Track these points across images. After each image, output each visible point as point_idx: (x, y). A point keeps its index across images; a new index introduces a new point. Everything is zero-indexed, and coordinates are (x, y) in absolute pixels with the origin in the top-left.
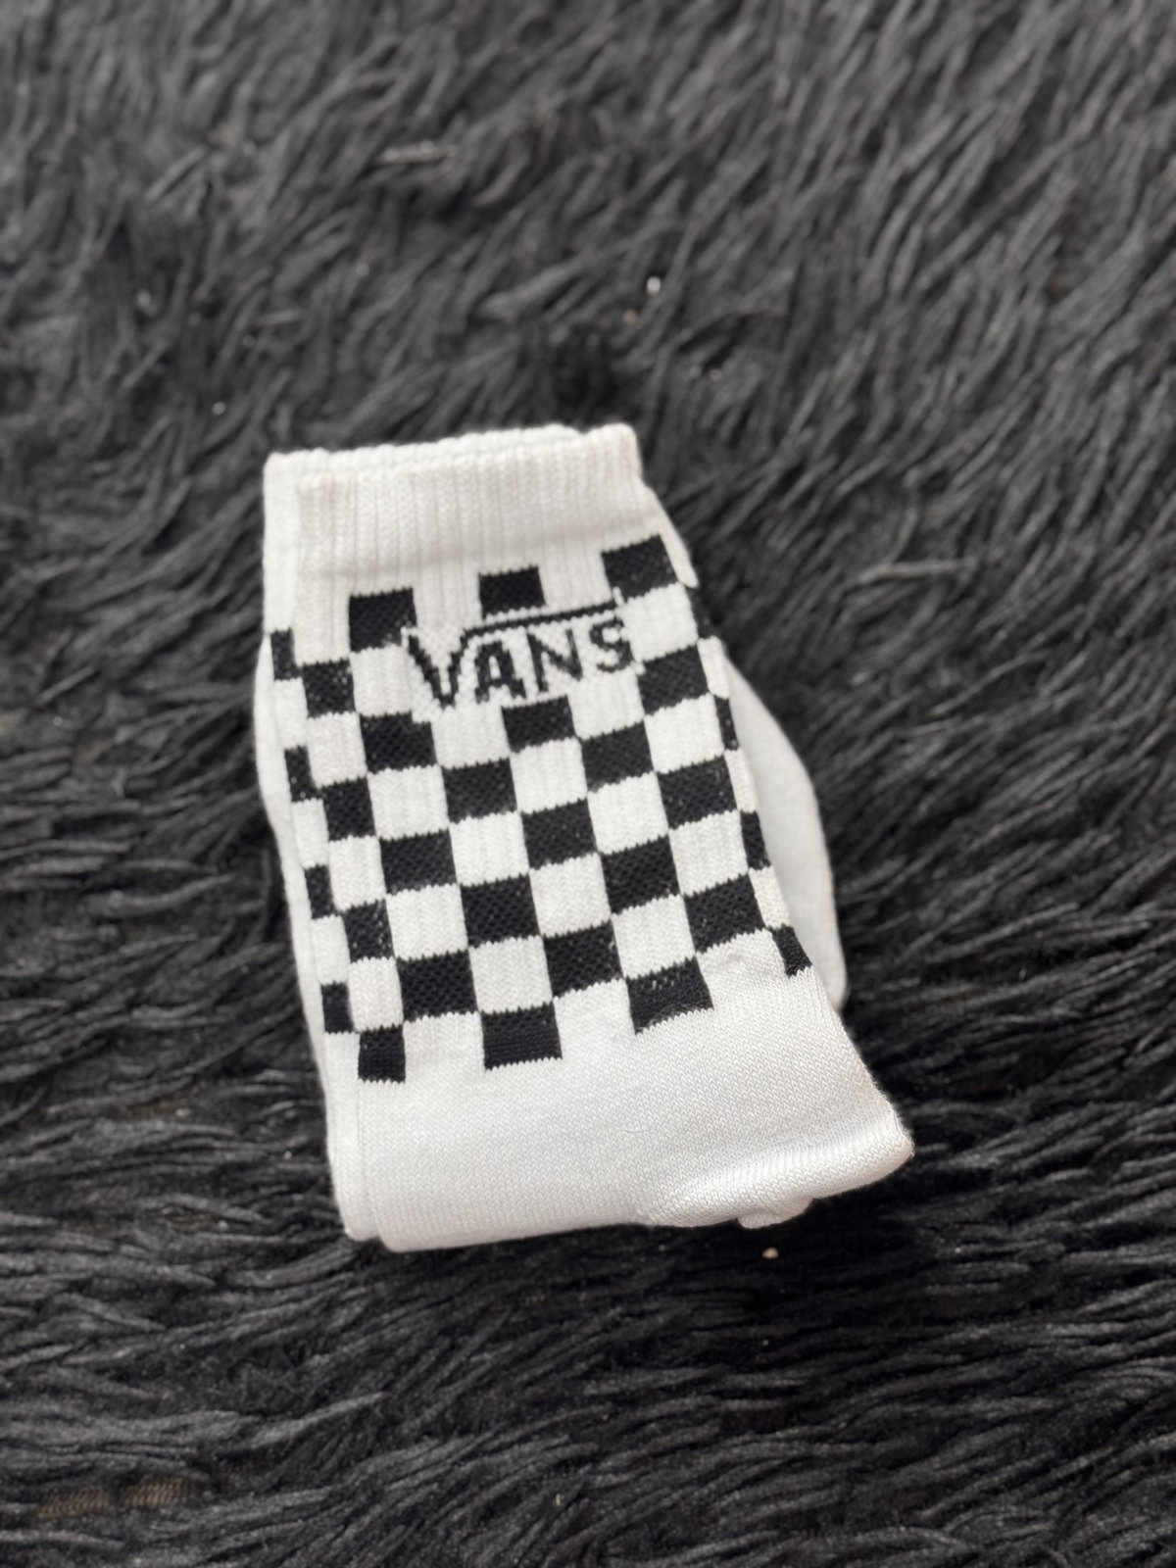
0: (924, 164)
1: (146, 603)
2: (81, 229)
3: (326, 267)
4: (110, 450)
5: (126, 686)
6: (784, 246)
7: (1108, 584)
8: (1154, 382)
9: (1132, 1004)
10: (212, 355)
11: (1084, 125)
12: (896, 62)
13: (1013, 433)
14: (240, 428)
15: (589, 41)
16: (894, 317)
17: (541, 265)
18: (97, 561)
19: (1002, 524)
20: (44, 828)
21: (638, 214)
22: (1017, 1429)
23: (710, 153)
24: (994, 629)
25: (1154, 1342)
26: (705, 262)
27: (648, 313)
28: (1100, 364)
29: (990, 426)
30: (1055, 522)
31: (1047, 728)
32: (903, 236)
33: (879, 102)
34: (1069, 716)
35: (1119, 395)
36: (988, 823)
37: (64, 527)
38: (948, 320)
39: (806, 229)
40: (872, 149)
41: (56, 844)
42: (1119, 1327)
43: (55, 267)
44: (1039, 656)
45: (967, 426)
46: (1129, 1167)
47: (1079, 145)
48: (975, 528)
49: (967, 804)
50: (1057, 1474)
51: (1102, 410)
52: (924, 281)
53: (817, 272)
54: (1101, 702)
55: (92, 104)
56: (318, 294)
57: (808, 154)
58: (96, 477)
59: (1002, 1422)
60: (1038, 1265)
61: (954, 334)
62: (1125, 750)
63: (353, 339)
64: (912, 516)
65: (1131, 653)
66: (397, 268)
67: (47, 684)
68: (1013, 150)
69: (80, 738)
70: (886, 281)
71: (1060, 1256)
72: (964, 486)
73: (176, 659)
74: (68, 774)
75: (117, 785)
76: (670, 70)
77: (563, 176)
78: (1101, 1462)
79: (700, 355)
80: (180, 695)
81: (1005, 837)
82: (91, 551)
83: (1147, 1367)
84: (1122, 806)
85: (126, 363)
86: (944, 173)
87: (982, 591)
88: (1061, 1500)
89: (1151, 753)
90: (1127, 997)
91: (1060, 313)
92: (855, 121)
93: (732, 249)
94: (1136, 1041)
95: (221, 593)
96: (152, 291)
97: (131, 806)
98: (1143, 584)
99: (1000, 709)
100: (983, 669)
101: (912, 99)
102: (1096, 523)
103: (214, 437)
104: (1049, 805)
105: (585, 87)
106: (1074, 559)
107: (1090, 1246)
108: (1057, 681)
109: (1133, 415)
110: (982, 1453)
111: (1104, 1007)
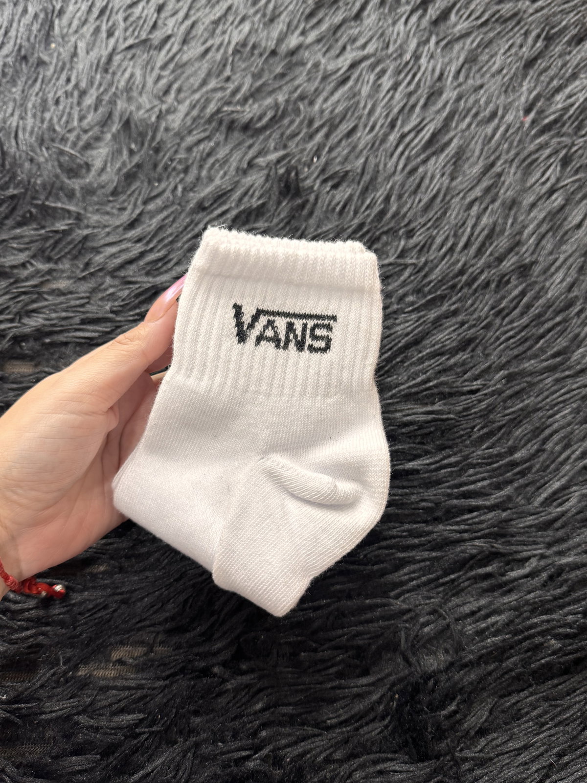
0: (410, 132)
1: (124, 246)
2: (113, 123)
3: (200, 141)
4: (115, 193)
5: (113, 273)
6: (361, 151)
7: (471, 270)
8: (486, 208)
9: (475, 413)
10: (155, 166)
11: (464, 125)
12: (402, 99)
13: (437, 219)
14: (164, 191)
15: (297, 82)
16: (398, 178)
17: (276, 149)
18: (107, 230)
19: (434, 247)
20: (77, 320)
21: (311, 137)
22: (428, 563)
23: (338, 120)
24: (430, 282)
25: (479, 534)
26: (334, 154)
27: (313, 168)
28: (468, 200)
29: (430, 216)
30: (451, 250)
31: (447, 318)
32: (402, 153)
33: (396, 110)
34: (455, 313)
35: (475, 209)
36: (425, 348)
37: (95, 218)
38: (417, 181)
39: (370, 146)
40: (392, 125)
41: (82, 327)
42: (467, 527)
43: (102, 132)
44: (446, 292)
45: (422, 216)
46: (471, 471)
47: (463, 131)
48: (423, 248)
49: (416, 342)
50: (441, 581)
51: (469, 215)
52: (408, 168)
53: (372, 161)
54: (466, 310)
55: (122, 83)
56: (195, 150)
57: (371, 124)
58: (110, 201)
59: (423, 560)
60: (437, 504)
61: (419, 186)
62: (474, 326)
63: (207, 166)
64: (402, 243)
65: (477, 295)
66: (225, 144)
67: (83, 270)
68: (440, 130)
69: (94, 291)
70: (396, 167)
71: (446, 501)
72: (420, 235)
73: (133, 267)
74: (88, 303)
75: (108, 308)
76: (325, 94)
77: (286, 121)
78: (459, 577)
79: (330, 184)
80: (134, 279)
81: (431, 353)
82: (105, 226)
83: (477, 543)
84: (473, 345)
85: (124, 164)
86: (416, 136)
87: (427, 269)
88: (444, 591)
89: (482, 328)
90: (473, 411)
91: (454, 184)
92: (387, 116)
93: (343, 150)
94: (474, 427)
95: (151, 246)
96: (136, 144)
97: (111, 315)
98: (482, 272)
99: (431, 310)
100: (425, 296)
101: (407, 110)
102: (466, 251)
103: (153, 194)
104: (448, 342)
105: (296, 95)
106: (458, 261)
107: (457, 498)
108: (450, 302)
109: (479, 217)
110: (414, 572)
111: (465, 414)
